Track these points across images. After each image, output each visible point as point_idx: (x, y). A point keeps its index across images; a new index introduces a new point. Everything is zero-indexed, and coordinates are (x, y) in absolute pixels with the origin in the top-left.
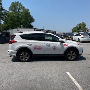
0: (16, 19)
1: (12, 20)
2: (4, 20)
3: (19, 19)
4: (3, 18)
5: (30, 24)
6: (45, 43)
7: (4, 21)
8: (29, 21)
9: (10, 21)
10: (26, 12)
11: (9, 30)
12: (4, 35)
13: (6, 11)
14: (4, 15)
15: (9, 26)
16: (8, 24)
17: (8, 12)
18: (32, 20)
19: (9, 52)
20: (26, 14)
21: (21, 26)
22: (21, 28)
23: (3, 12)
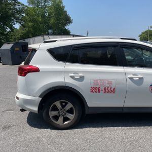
0: (40, 19)
1: (33, 21)
2: (19, 23)
3: (46, 20)
4: (18, 18)
5: (64, 27)
6: (125, 74)
7: (20, 25)
8: (62, 22)
9: (30, 24)
10: (58, 5)
11: (29, 39)
12: (18, 49)
13: (22, 5)
14: (20, 12)
15: (29, 32)
16: (27, 29)
17: (26, 6)
18: (68, 20)
19: (18, 98)
20: (57, 9)
21: (50, 31)
22: (48, 34)
23: (17, 7)
